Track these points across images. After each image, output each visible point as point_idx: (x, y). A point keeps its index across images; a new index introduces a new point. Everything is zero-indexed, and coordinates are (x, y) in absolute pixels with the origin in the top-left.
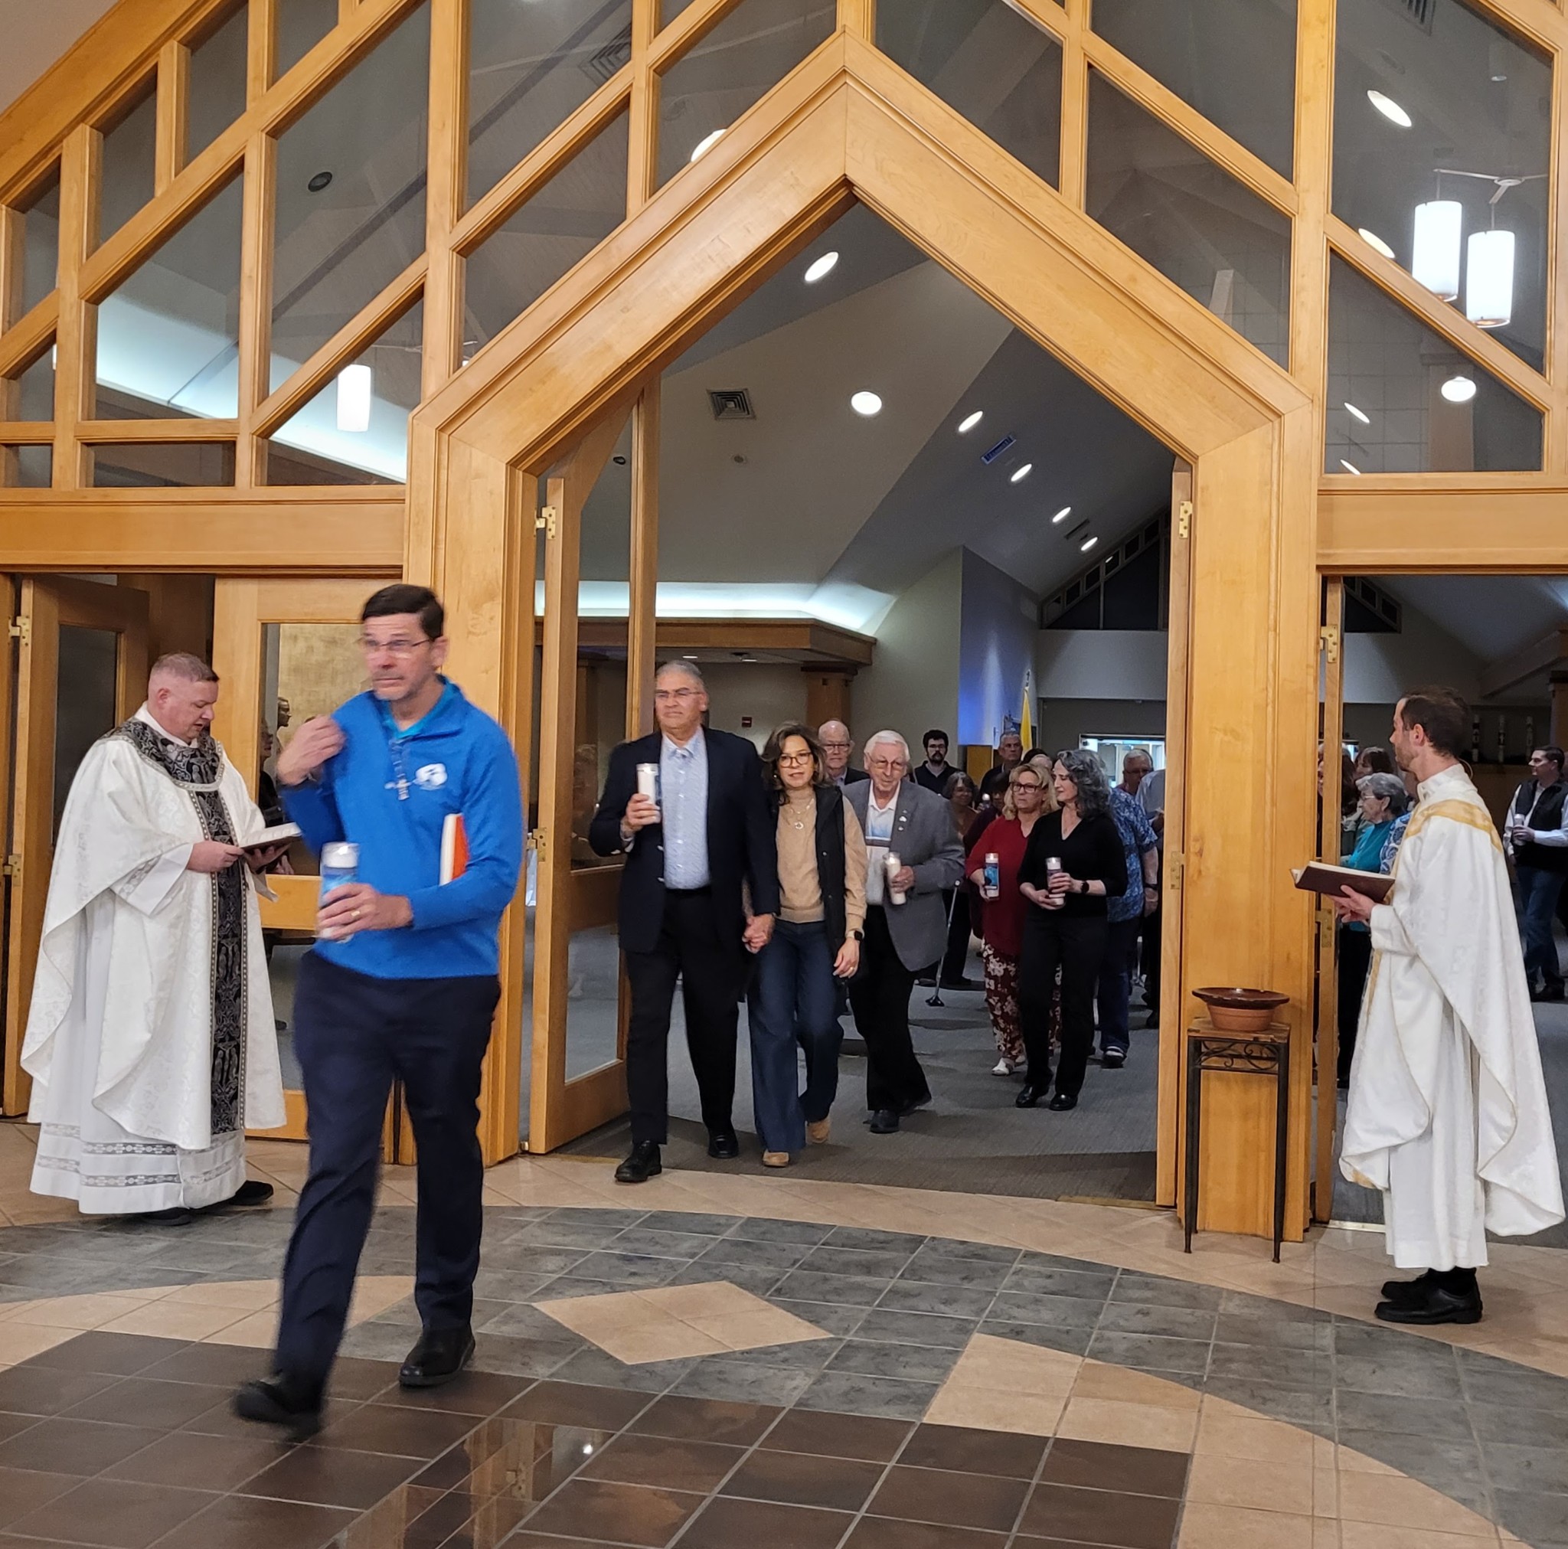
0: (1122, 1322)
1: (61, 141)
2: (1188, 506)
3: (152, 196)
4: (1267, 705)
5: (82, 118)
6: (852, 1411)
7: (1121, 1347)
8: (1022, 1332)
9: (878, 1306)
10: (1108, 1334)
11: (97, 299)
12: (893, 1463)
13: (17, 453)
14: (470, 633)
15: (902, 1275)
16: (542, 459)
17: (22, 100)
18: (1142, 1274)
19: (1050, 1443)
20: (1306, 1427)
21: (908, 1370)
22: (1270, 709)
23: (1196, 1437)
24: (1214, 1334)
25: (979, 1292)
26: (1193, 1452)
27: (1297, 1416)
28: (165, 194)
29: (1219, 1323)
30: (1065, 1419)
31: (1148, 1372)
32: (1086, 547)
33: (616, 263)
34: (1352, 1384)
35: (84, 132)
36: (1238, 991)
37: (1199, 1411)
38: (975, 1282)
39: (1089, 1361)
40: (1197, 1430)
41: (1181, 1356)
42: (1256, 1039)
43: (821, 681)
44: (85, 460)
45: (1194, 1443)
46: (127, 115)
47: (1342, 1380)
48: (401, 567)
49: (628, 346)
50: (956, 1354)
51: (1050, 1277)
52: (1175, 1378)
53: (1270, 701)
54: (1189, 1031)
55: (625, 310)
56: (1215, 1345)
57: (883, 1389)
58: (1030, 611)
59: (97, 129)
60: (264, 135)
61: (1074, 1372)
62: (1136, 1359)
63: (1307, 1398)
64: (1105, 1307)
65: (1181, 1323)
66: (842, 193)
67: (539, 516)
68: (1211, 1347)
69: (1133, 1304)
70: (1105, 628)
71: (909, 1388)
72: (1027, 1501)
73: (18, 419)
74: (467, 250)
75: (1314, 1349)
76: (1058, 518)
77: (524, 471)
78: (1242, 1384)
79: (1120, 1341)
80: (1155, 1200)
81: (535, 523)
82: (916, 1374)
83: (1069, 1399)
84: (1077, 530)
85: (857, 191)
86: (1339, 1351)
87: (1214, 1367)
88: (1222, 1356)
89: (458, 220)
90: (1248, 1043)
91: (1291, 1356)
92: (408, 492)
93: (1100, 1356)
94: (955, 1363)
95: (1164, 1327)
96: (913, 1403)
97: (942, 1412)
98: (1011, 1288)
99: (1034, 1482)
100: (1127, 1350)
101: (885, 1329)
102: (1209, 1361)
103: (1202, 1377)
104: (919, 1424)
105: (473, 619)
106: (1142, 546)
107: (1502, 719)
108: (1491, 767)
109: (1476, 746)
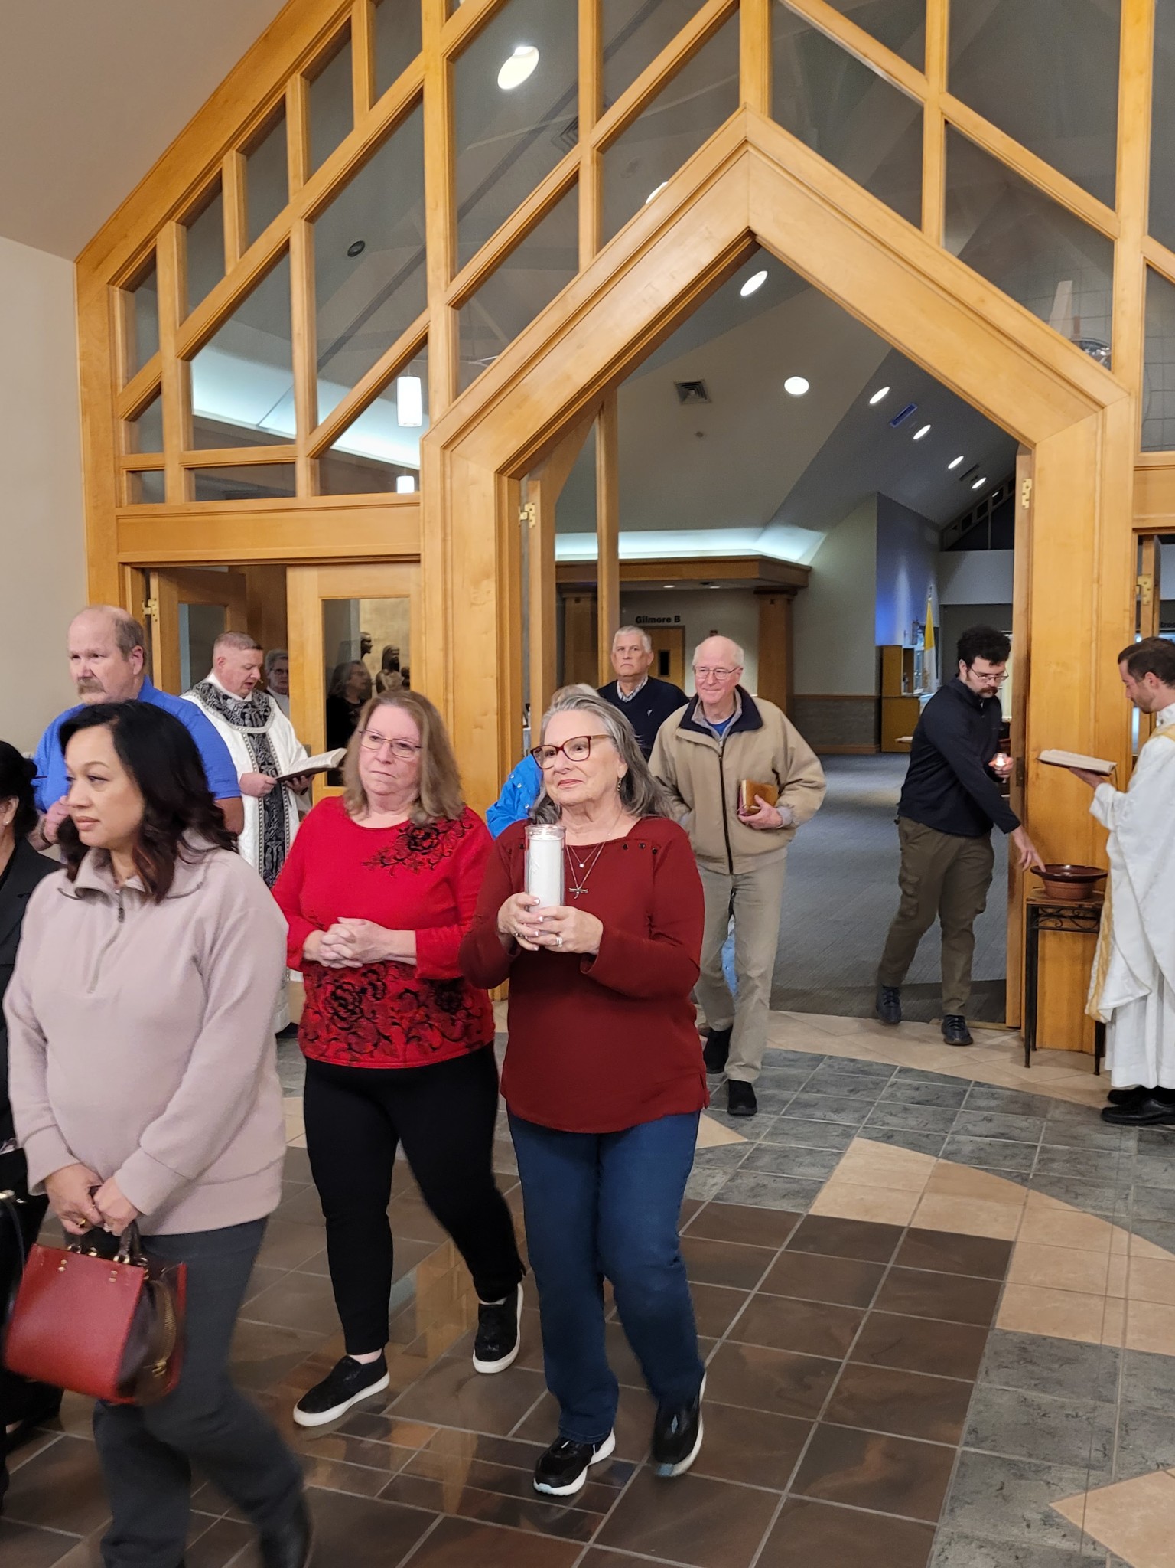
0: (970, 1127)
1: (155, 235)
2: (1029, 482)
3: (222, 273)
4: (1091, 643)
5: (169, 216)
6: (756, 1204)
7: (967, 1149)
8: (892, 1136)
9: (784, 1115)
10: (959, 1138)
11: (189, 356)
12: (782, 1249)
13: (140, 476)
14: (472, 604)
15: (804, 1088)
16: (522, 467)
17: (125, 204)
18: (990, 1086)
19: (905, 1233)
20: (1107, 1218)
21: (802, 1170)
22: (1094, 645)
23: (1020, 1226)
24: (1041, 1138)
25: (862, 1102)
26: (1016, 1239)
27: (1101, 1208)
28: (234, 271)
29: (1046, 1129)
30: (918, 1211)
31: (987, 1170)
32: (976, 486)
33: (572, 308)
34: (1147, 1181)
35: (172, 226)
36: (1068, 867)
37: (1025, 1204)
38: (859, 1094)
39: (942, 1161)
40: (1021, 1221)
41: (1013, 1156)
42: (1081, 906)
43: (768, 602)
44: (188, 479)
45: (1018, 1232)
46: (202, 211)
47: (1139, 1177)
48: (419, 555)
49: (582, 376)
50: (840, 1155)
51: (917, 1089)
52: (1008, 1175)
53: (1094, 638)
54: (1028, 900)
55: (580, 346)
56: (1042, 1147)
57: (780, 1185)
58: (932, 537)
59: (182, 224)
60: (303, 221)
61: (929, 1172)
62: (979, 1160)
63: (1109, 1192)
64: (958, 1115)
65: (1017, 1128)
66: (747, 242)
67: (522, 511)
68: (1038, 1149)
69: (981, 1113)
70: (992, 549)
71: (802, 1185)
72: (882, 1281)
73: (139, 452)
74: (458, 304)
75: (1120, 1150)
76: (952, 465)
77: (509, 477)
78: (1060, 1180)
79: (967, 1144)
80: (1005, 1022)
81: (519, 516)
82: (806, 1172)
83: (923, 1193)
84: (969, 473)
85: (759, 240)
86: (1140, 1152)
87: (1039, 1166)
88: (1046, 1156)
89: (451, 281)
90: (1073, 909)
91: (1100, 1156)
92: (422, 498)
93: (950, 1156)
94: (838, 1163)
95: (1002, 1131)
96: (803, 1197)
97: (825, 1206)
98: (887, 1098)
99: (890, 1265)
100: (973, 1151)
101: (787, 1134)
102: (1036, 1161)
103: (1029, 1174)
104: (805, 1215)
105: (474, 593)
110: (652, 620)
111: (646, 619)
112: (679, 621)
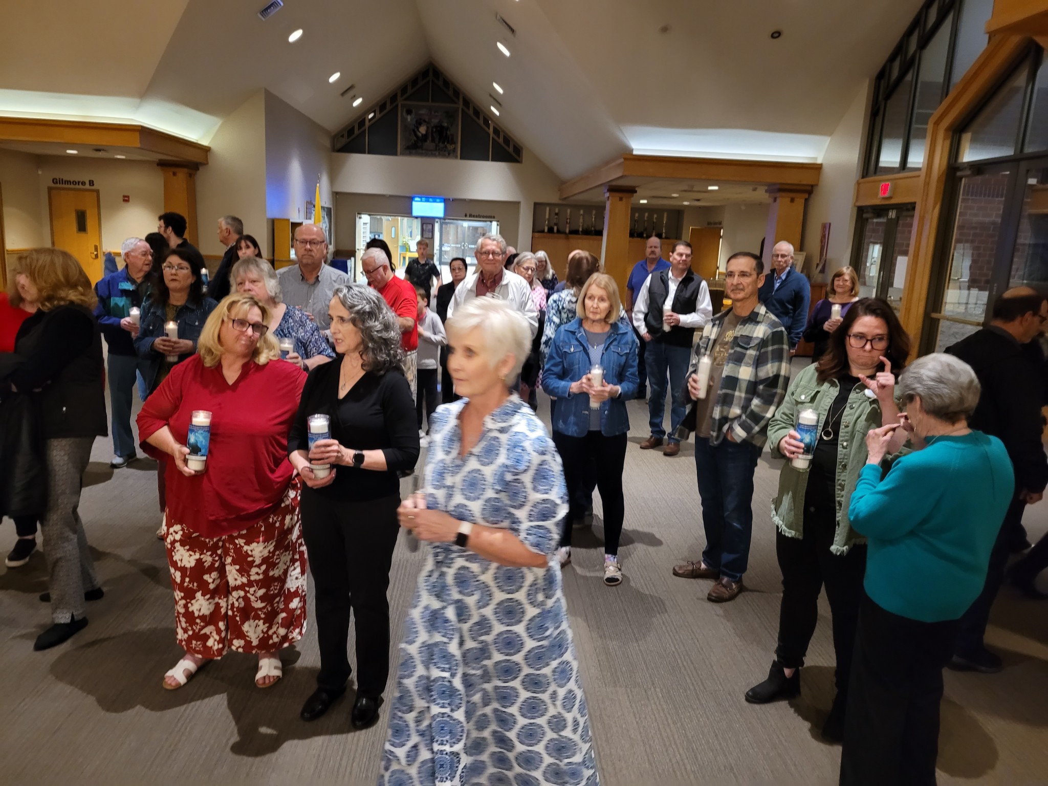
32: (355, 104)
43: (171, 174)
58: (327, 143)
70: (369, 153)
76: (332, 79)
84: (348, 91)
106: (388, 107)
107: (569, 211)
108: (563, 236)
109: (556, 224)
110: (68, 182)
111: (62, 181)
112: (93, 185)
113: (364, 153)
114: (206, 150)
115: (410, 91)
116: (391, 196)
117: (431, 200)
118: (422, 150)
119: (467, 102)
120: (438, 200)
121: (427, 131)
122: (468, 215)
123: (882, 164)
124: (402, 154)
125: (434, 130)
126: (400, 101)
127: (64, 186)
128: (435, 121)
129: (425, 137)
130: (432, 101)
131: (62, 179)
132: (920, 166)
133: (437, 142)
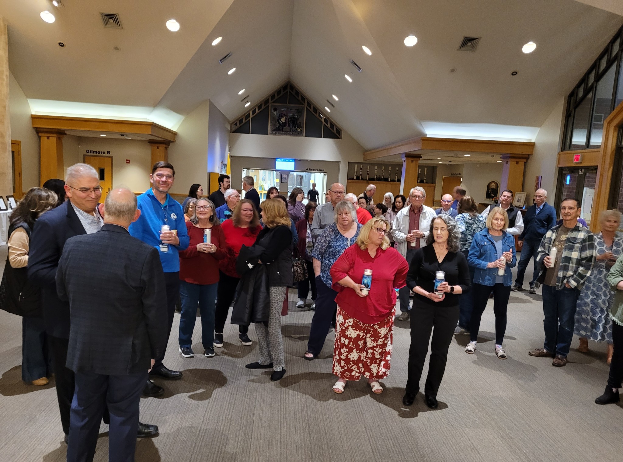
32: (246, 106)
43: (156, 147)
58: (228, 126)
70: (252, 133)
76: (240, 93)
84: (245, 99)
106: (263, 107)
107: (368, 167)
108: (365, 181)
109: (361, 175)
110: (95, 152)
111: (92, 152)
112: (110, 154)
113: (249, 133)
114: (175, 134)
115: (276, 97)
116: (263, 158)
117: (287, 160)
118: (283, 131)
119: (309, 104)
120: (291, 161)
121: (285, 121)
122: (308, 169)
123: (573, 143)
124: (271, 134)
125: (290, 120)
126: (270, 103)
127: (93, 154)
128: (290, 115)
129: (284, 124)
130: (289, 103)
131: (92, 150)
132: (600, 144)
133: (291, 127)
